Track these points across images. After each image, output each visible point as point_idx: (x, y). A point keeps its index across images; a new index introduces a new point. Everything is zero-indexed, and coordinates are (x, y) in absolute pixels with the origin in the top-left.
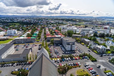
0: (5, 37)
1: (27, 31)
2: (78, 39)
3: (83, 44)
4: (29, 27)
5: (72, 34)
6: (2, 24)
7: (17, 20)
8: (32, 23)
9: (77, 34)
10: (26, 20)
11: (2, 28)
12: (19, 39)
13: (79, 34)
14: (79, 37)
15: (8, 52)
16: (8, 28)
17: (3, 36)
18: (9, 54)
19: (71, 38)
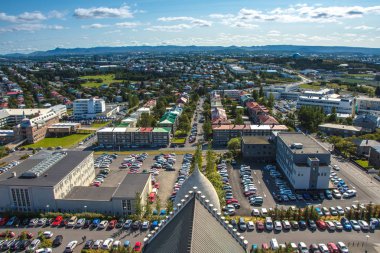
0: (68, 125)
1: (141, 105)
2: (343, 141)
4: (149, 90)
5: (320, 122)
6: (61, 80)
7: (109, 64)
8: (159, 75)
9: (341, 121)
10: (137, 61)
11: (60, 92)
12: (112, 133)
13: (349, 122)
14: (350, 133)
15: (74, 179)
16: (77, 92)
17: (60, 121)
18: (78, 184)
19: (313, 136)
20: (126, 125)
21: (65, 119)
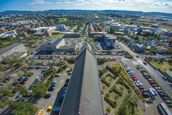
0: (57, 31)
1: (74, 27)
2: (119, 36)
3: (123, 41)
4: (75, 23)
5: (115, 31)
6: (53, 19)
7: (65, 15)
8: (78, 19)
9: (120, 31)
10: (72, 14)
11: (53, 23)
12: (68, 34)
13: (122, 31)
14: (121, 34)
15: (60, 44)
16: (58, 23)
17: (55, 30)
18: (61, 45)
19: (113, 35)
20: (71, 32)
21: (56, 30)
